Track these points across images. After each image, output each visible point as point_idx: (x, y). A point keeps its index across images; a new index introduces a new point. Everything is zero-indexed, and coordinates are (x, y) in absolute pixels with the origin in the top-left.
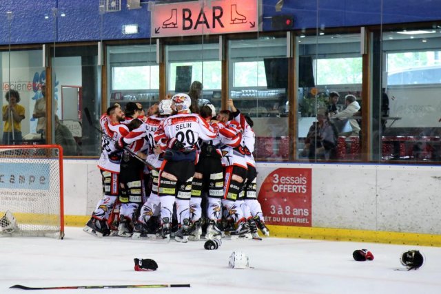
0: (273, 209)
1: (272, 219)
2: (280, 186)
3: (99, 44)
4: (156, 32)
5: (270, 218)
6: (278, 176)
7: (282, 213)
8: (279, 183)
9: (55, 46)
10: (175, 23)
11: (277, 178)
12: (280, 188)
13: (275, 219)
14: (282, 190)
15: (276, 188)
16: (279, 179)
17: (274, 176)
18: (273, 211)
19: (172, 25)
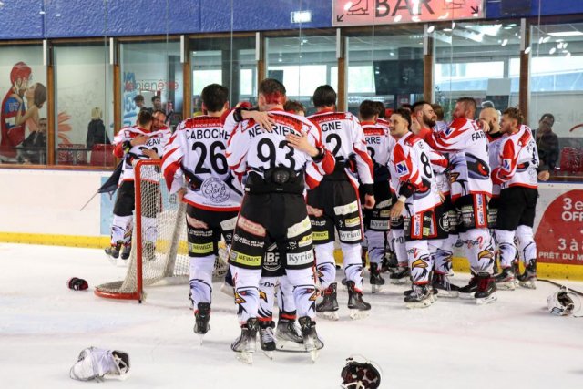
0: (563, 243)
1: (561, 256)
2: (574, 213)
3: (258, 34)
4: (339, 20)
5: (557, 254)
6: (570, 200)
7: (576, 249)
8: (573, 210)
9: (232, 35)
10: (365, 8)
11: (569, 203)
12: (573, 216)
13: (565, 257)
14: (577, 219)
15: (567, 216)
16: (573, 204)
17: (565, 200)
18: (562, 246)
19: (361, 12)
